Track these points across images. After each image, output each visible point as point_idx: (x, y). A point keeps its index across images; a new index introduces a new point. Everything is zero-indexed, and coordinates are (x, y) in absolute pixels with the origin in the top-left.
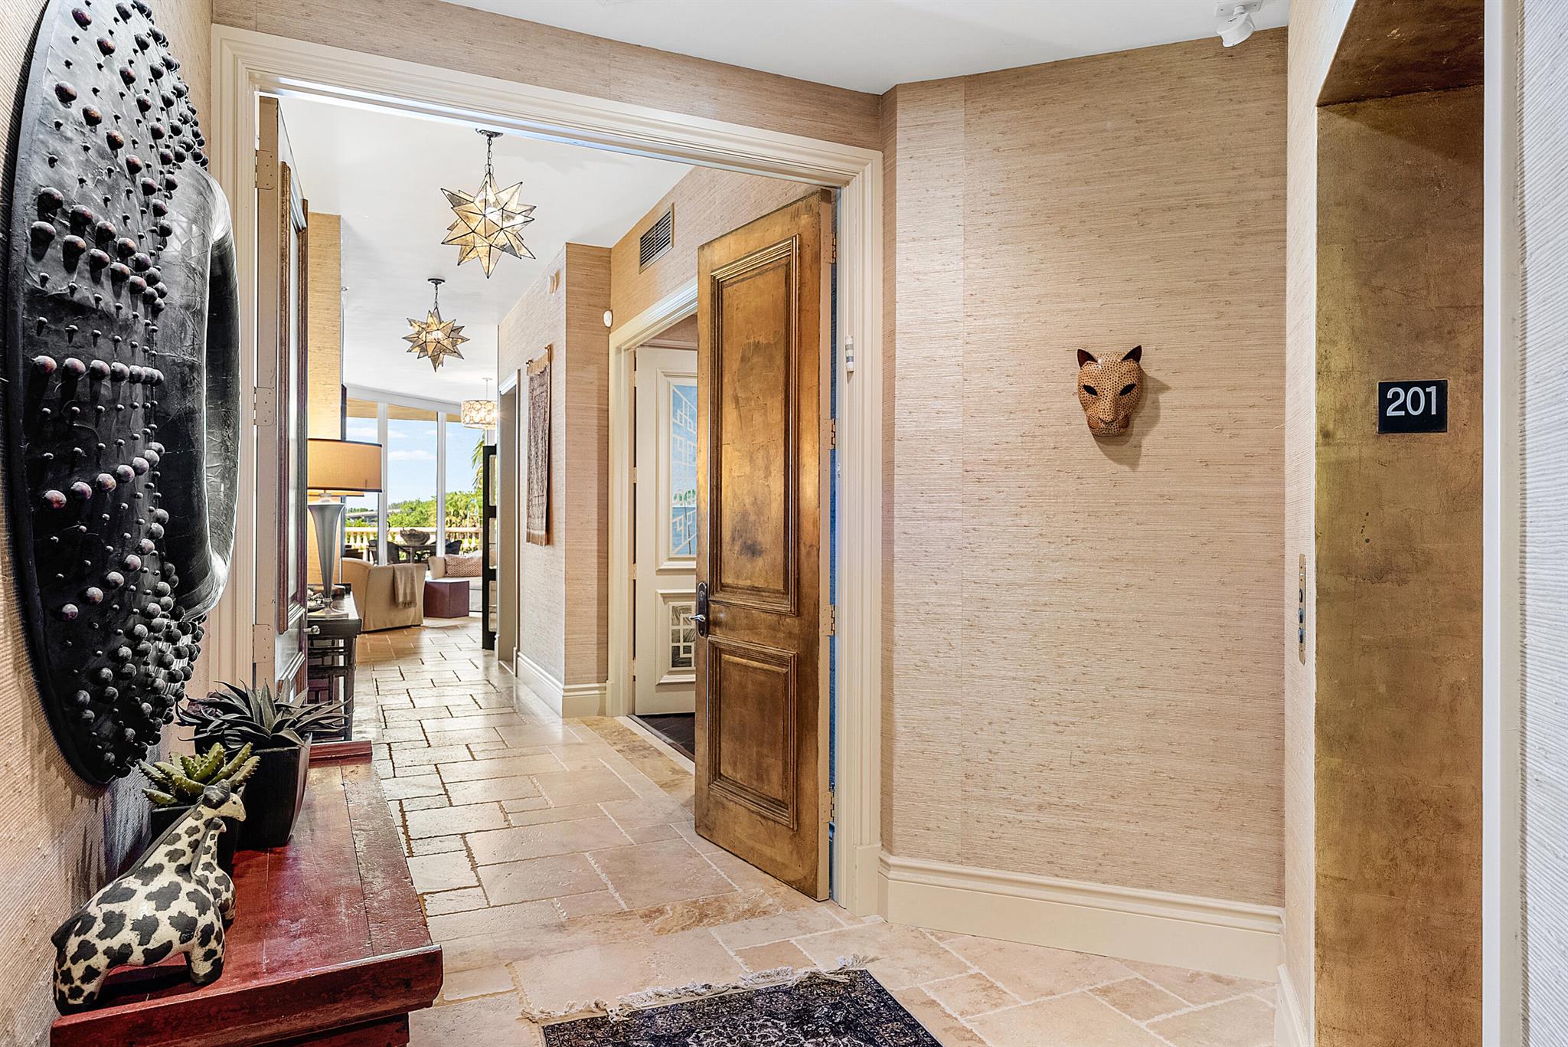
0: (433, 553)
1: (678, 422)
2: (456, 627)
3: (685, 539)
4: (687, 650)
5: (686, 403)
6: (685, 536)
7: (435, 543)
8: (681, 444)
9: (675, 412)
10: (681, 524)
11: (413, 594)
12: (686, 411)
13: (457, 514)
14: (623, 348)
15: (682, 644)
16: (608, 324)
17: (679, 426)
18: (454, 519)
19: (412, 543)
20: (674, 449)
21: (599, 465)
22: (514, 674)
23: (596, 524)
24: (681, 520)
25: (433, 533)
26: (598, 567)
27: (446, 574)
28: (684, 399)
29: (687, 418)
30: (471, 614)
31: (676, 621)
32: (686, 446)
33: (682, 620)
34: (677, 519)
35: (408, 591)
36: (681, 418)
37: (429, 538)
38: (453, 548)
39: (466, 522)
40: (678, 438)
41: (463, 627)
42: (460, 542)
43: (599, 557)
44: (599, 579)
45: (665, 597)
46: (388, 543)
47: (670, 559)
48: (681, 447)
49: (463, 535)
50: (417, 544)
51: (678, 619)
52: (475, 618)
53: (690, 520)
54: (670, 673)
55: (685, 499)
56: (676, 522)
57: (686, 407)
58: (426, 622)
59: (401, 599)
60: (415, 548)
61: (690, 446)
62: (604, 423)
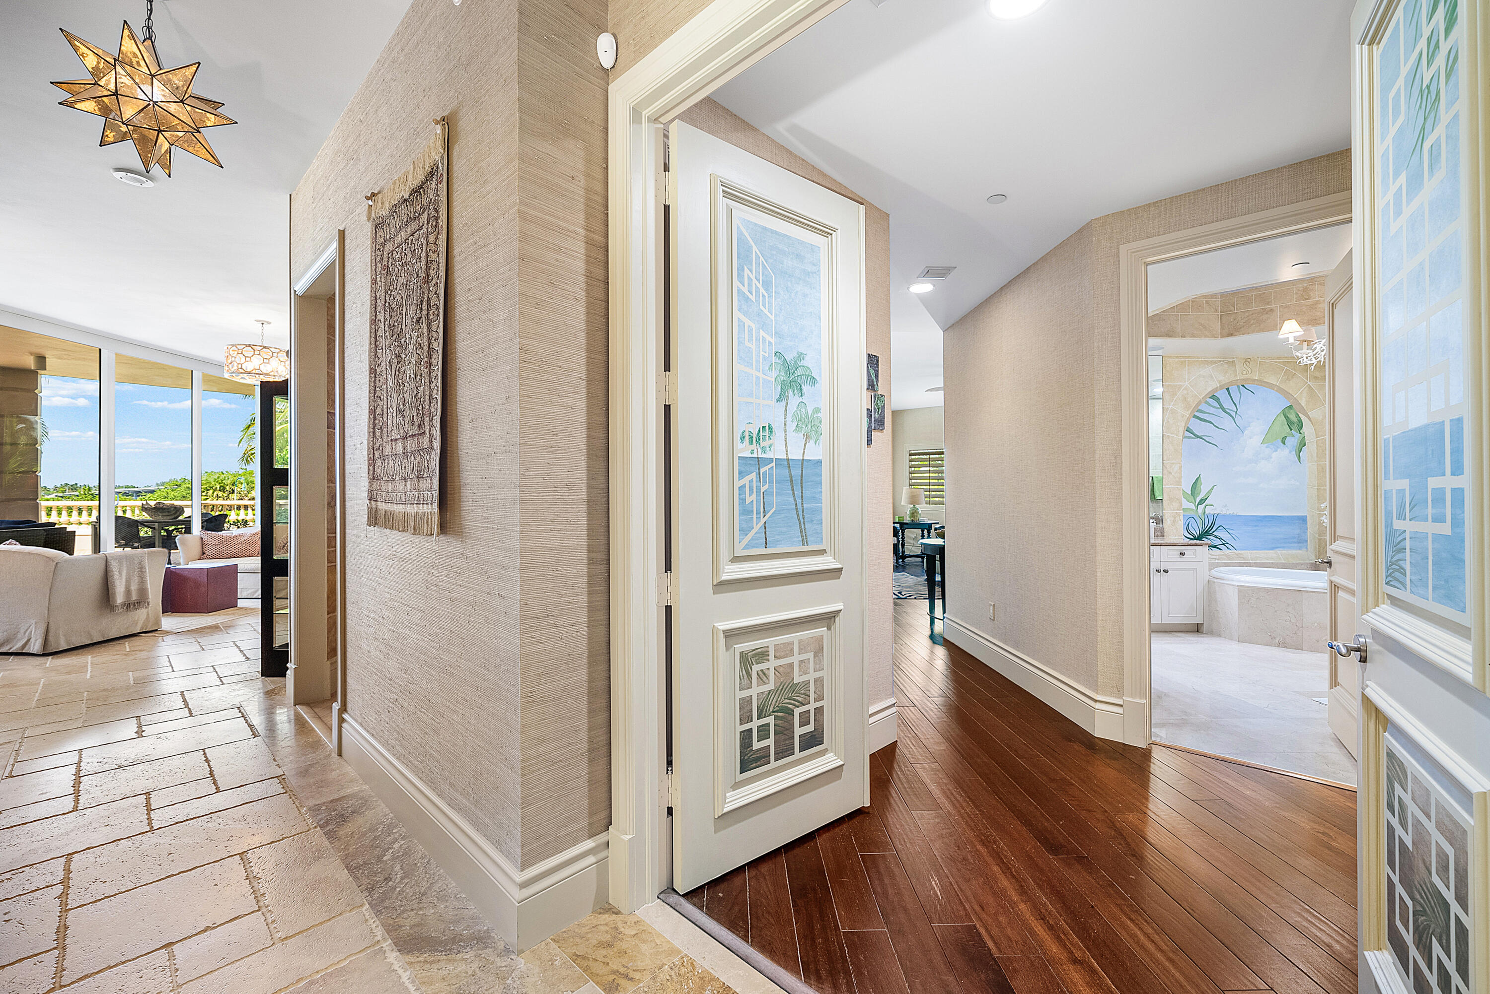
0: (188, 530)
1: (745, 290)
2: (215, 628)
3: (758, 518)
4: (763, 732)
5: (757, 257)
6: (758, 513)
7: (189, 517)
8: (750, 335)
9: (741, 269)
10: (751, 490)
11: (143, 591)
12: (757, 272)
13: (223, 489)
14: (645, 113)
15: (755, 724)
16: (607, 61)
17: (747, 299)
18: (220, 494)
19: (160, 518)
20: (740, 343)
21: (590, 362)
22: (333, 745)
23: (585, 490)
24: (751, 481)
25: (187, 506)
26: (589, 584)
27: (203, 555)
28: (755, 248)
29: (760, 286)
30: (241, 603)
31: (745, 682)
32: (757, 340)
33: (754, 676)
34: (746, 480)
35: (134, 587)
36: (750, 285)
37: (183, 512)
38: (214, 523)
39: (235, 496)
40: (748, 322)
41: (228, 627)
42: (226, 516)
43: (591, 561)
44: (591, 609)
45: (731, 635)
46: (117, 518)
47: (736, 559)
48: (750, 340)
49: (231, 508)
50: (167, 519)
51: (749, 675)
52: (247, 611)
53: (765, 482)
54: (736, 786)
55: (758, 441)
56: (744, 486)
57: (758, 264)
58: (169, 622)
59: (120, 598)
60: (162, 525)
61: (764, 339)
62: (599, 272)
